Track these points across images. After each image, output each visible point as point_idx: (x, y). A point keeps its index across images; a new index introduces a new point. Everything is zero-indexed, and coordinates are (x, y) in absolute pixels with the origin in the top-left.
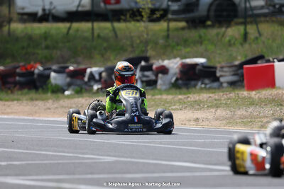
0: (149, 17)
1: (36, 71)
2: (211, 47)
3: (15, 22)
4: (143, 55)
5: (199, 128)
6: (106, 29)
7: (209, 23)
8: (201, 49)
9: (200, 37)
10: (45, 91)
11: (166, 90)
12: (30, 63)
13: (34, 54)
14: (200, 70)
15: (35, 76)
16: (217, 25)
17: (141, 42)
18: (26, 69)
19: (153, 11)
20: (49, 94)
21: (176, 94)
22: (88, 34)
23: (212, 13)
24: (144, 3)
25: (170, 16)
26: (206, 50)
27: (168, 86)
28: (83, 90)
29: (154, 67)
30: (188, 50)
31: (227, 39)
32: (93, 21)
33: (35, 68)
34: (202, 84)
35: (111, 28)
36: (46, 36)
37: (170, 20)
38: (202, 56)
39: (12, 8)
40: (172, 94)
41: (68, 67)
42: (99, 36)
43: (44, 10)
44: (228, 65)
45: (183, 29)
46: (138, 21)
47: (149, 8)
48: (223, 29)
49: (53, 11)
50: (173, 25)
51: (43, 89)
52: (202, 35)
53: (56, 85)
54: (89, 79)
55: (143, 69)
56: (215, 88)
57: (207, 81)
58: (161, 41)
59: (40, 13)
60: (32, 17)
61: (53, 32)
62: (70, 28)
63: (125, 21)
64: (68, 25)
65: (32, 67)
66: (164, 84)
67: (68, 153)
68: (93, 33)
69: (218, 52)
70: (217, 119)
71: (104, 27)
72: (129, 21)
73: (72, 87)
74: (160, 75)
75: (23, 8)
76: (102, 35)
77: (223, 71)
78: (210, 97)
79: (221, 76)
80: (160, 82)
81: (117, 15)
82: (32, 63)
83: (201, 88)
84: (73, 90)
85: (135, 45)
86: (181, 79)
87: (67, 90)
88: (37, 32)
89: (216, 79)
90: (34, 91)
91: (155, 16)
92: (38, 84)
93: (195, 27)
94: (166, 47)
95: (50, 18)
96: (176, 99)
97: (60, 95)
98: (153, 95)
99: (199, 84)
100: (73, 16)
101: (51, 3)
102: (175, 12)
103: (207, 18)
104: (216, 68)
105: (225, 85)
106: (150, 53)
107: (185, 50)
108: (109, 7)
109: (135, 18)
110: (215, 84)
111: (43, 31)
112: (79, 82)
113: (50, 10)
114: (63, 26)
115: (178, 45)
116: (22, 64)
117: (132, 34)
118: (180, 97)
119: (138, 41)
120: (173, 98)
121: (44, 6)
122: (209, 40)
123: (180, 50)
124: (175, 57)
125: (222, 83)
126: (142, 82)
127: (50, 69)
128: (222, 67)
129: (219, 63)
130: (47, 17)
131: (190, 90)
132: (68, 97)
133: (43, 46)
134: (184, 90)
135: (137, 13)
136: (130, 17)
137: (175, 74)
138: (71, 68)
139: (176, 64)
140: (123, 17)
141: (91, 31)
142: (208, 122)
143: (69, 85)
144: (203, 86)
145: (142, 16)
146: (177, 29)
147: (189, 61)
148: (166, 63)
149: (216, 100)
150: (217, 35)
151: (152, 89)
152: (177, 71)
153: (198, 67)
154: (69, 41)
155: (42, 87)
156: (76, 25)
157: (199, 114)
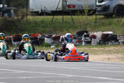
0: (88, 14)
1: (39, 37)
2: (114, 27)
3: (29, 15)
4: (85, 30)
5: (110, 62)
6: (69, 18)
7: (114, 16)
8: (110, 27)
9: (110, 22)
10: (42, 46)
11: (95, 45)
12: (35, 34)
13: (37, 30)
14: (110, 37)
15: (38, 39)
16: (118, 17)
17: (84, 24)
18: (34, 36)
19: (89, 11)
20: (44, 47)
21: (100, 47)
22: (61, 21)
23: (115, 12)
24: (86, 7)
25: (97, 13)
26: (113, 28)
27: (96, 44)
28: (59, 46)
29: (90, 35)
30: (105, 28)
31: (122, 23)
32: (63, 15)
33: (38, 36)
34: (111, 43)
35: (71, 18)
36: (42, 22)
37: (97, 15)
38: (111, 31)
39: (28, 9)
40: (98, 47)
41: (52, 35)
42: (66, 22)
43: (42, 10)
44: (123, 34)
45: (102, 18)
46: (83, 15)
47: (88, 9)
48: (120, 19)
49: (46, 11)
50: (98, 17)
51: (42, 45)
52: (111, 21)
53: (47, 43)
54: (62, 41)
55: (85, 36)
56: (117, 45)
57: (113, 42)
58: (93, 24)
59: (40, 11)
60: (37, 13)
61: (46, 20)
62: (53, 18)
63: (77, 15)
64: (52, 17)
65: (37, 35)
66: (94, 43)
67: (53, 73)
68: (63, 20)
69: (118, 29)
70: (117, 58)
71: (68, 18)
72: (79, 15)
73: (54, 44)
74: (93, 39)
75: (33, 10)
76: (67, 21)
77: (120, 37)
78: (115, 49)
79: (119, 39)
80: (92, 42)
81: (74, 13)
82: (37, 34)
83: (111, 45)
84: (55, 45)
85: (81, 26)
86: (102, 41)
87: (52, 46)
88: (39, 20)
89: (117, 41)
90: (37, 46)
91: (90, 13)
92: (39, 43)
93: (108, 18)
94: (95, 26)
95: (45, 14)
96: (100, 49)
97: (49, 48)
98: (90, 48)
99: (110, 43)
100: (54, 13)
101: (45, 7)
102: (99, 11)
103: (113, 14)
104: (117, 36)
105: (121, 43)
106: (88, 29)
107: (103, 28)
108: (70, 9)
109: (82, 14)
110: (117, 43)
111: (41, 20)
112: (57, 42)
113: (44, 10)
114: (50, 17)
115: (100, 26)
116: (32, 34)
117: (80, 21)
118: (101, 48)
119: (83, 24)
120: (98, 49)
121: (42, 9)
122: (114, 23)
123: (101, 28)
124: (99, 31)
125: (120, 43)
126: (85, 42)
127: (45, 36)
128: (120, 36)
129: (119, 33)
130: (43, 13)
131: (106, 45)
132: (52, 48)
133: (41, 26)
134: (103, 45)
135: (82, 12)
136: (80, 13)
137: (99, 38)
138: (54, 36)
139: (100, 34)
140: (76, 13)
141: (62, 19)
142: (113, 60)
143: (53, 43)
144: (111, 44)
145: (85, 13)
146: (100, 19)
147: (105, 33)
148: (95, 34)
149: (117, 50)
150: (118, 21)
151: (89, 45)
152: (100, 37)
153: (109, 35)
154: (52, 24)
155: (41, 44)
156: (56, 17)
157: (110, 56)
